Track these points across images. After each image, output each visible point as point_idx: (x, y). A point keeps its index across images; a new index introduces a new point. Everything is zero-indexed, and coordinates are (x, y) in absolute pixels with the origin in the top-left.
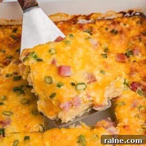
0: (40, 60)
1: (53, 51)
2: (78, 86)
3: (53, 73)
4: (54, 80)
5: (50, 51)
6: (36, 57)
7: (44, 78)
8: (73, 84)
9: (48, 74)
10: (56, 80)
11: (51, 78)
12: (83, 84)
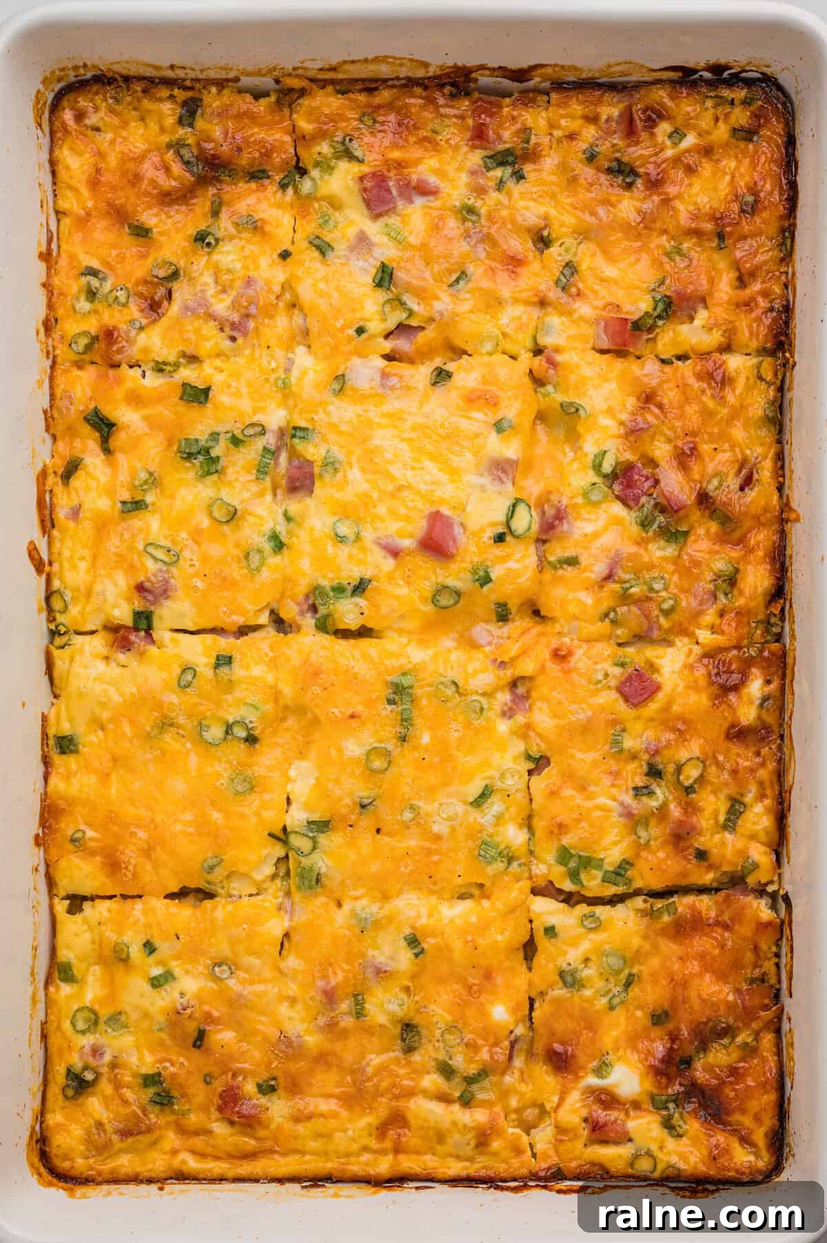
0: (360, 588)
1: (344, 529)
2: (513, 527)
3: (431, 574)
4: (452, 582)
5: (341, 539)
6: (339, 590)
7: (429, 608)
8: (500, 538)
9: (427, 587)
10: (456, 576)
11: (445, 587)
12: (514, 506)
